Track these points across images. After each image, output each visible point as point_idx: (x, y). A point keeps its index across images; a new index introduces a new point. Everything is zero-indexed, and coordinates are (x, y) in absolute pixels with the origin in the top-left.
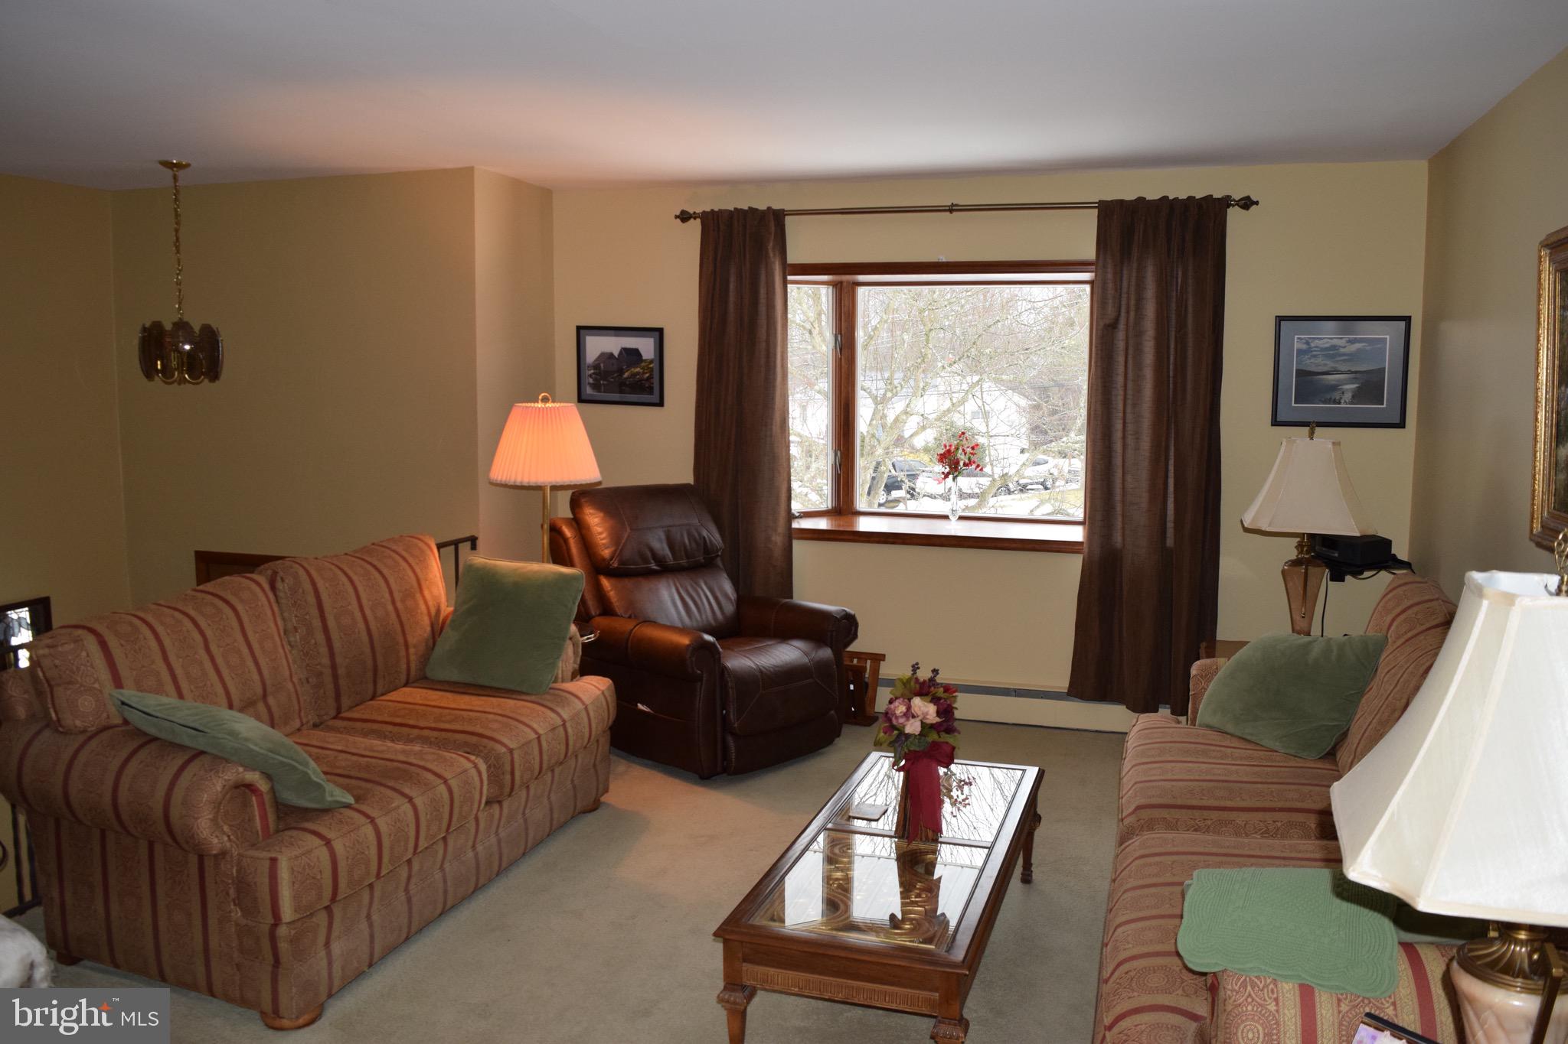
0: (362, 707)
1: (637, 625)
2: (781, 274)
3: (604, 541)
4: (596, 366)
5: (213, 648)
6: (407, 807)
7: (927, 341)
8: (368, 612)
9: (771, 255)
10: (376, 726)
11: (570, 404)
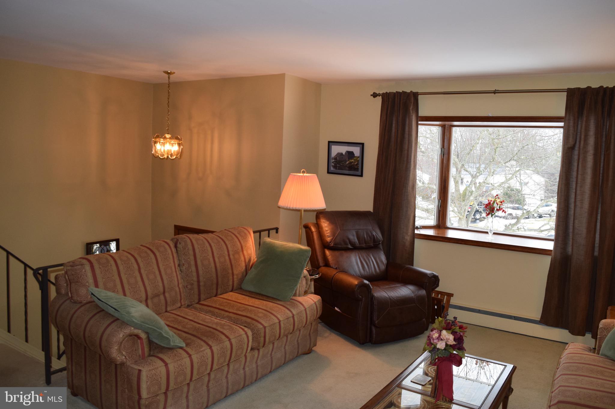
0: (209, 299)
1: (337, 273)
2: (416, 121)
3: (328, 234)
4: (335, 158)
5: (143, 271)
6: (208, 351)
7: (495, 152)
8: (217, 260)
9: (411, 112)
10: (212, 309)
11: (314, 175)
